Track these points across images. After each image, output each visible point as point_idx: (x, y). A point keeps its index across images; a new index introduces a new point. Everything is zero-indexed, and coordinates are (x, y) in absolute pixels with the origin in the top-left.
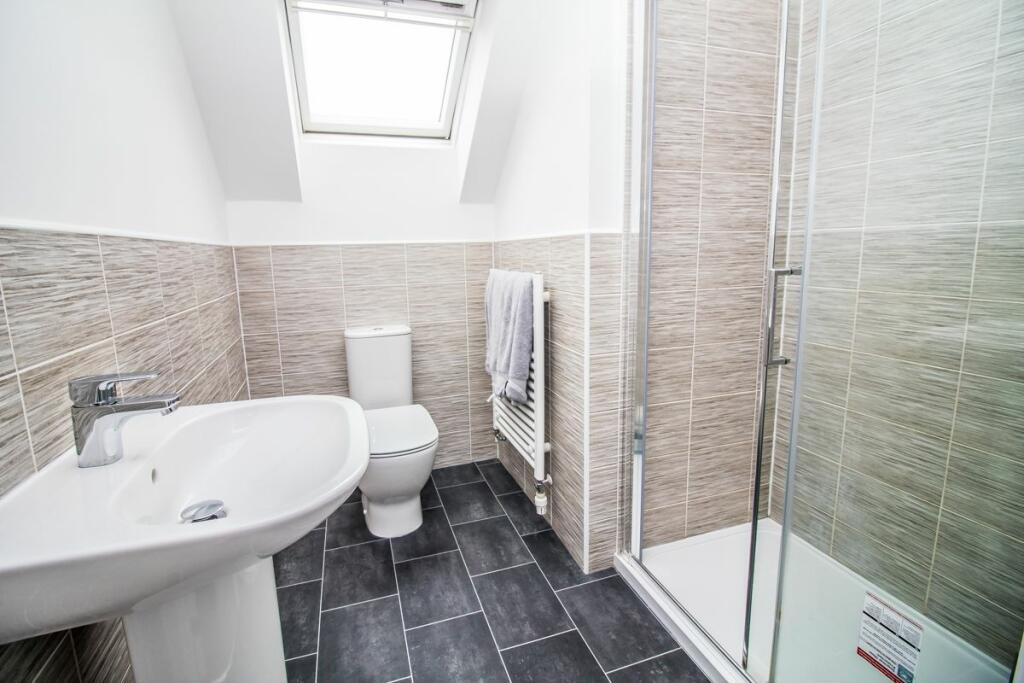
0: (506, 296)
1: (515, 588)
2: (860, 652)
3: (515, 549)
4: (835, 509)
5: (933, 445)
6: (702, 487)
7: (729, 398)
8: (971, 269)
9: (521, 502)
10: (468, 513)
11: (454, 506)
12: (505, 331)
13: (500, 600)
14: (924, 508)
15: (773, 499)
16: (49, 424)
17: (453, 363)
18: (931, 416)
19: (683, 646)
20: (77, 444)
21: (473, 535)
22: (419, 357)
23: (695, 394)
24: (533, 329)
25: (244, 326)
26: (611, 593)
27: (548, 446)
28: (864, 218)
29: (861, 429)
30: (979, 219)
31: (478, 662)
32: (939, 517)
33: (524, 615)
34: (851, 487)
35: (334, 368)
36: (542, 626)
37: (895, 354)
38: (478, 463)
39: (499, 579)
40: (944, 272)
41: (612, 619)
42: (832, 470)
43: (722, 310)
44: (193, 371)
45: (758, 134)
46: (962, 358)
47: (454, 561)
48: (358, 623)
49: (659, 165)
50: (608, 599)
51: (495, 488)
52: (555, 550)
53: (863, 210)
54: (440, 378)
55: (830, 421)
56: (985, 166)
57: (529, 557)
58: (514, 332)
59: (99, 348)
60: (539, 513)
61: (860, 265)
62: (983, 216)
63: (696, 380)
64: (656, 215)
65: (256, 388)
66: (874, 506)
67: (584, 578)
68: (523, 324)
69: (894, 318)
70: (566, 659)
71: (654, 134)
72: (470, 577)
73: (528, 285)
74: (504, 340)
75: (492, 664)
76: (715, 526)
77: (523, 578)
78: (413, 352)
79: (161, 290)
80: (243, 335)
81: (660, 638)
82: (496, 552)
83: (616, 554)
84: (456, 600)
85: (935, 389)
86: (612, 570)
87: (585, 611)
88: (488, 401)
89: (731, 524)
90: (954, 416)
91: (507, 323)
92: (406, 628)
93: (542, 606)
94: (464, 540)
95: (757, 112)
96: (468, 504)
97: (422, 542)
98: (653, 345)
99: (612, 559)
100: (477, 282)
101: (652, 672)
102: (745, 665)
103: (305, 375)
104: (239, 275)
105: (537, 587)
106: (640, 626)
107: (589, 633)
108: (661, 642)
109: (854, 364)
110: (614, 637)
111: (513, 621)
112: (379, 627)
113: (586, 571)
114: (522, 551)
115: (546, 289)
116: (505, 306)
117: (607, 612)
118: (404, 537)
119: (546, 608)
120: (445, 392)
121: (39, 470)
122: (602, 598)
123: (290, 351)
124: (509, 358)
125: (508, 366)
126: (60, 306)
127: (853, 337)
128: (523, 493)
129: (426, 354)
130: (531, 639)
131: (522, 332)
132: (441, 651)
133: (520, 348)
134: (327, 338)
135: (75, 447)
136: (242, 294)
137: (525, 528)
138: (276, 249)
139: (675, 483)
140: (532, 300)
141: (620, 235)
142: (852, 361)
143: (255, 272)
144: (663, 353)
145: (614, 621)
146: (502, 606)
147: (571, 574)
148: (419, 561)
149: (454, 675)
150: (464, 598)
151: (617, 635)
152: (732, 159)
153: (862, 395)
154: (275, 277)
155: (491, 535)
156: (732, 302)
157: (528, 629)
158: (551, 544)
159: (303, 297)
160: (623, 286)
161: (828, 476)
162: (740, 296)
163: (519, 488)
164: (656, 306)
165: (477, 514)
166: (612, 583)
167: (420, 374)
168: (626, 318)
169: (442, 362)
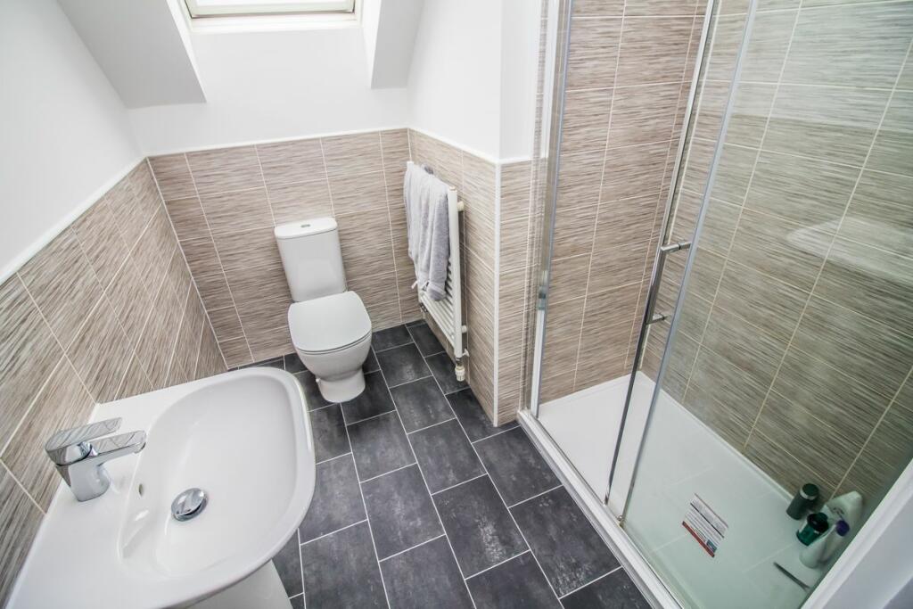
0: (424, 202)
1: (441, 442)
2: (684, 524)
3: (440, 407)
4: (691, 374)
5: (776, 345)
6: (589, 357)
7: (618, 290)
8: (844, 209)
9: (444, 361)
10: (402, 377)
11: (391, 370)
12: (424, 235)
13: (430, 453)
14: (758, 387)
15: (645, 358)
16: (40, 472)
17: (379, 246)
18: (778, 322)
19: (564, 483)
20: (63, 477)
21: (406, 396)
22: (348, 244)
23: (590, 291)
24: (449, 239)
25: (178, 233)
26: (514, 442)
27: (465, 328)
28: (762, 140)
29: (722, 321)
30: (864, 165)
31: (416, 505)
32: (767, 395)
33: (448, 465)
34: (705, 361)
35: (272, 261)
36: (462, 473)
37: (762, 268)
38: (408, 325)
39: (429, 434)
40: (820, 207)
41: (514, 464)
42: (693, 347)
43: (621, 218)
44: (143, 317)
45: (676, 38)
46: (816, 283)
47: (393, 421)
48: (324, 480)
49: (572, 86)
50: (511, 447)
51: (422, 349)
52: (472, 406)
53: (763, 132)
54: (369, 260)
55: (699, 310)
56: (884, 114)
57: (451, 414)
58: (432, 236)
59: (56, 374)
60: (459, 379)
61: (750, 185)
62: (869, 162)
63: (591, 280)
64: (566, 137)
65: (202, 285)
66: (721, 378)
67: (493, 430)
68: (439, 235)
69: (768, 238)
70: (479, 498)
71: (570, 51)
72: (407, 434)
73: (443, 198)
74: (424, 243)
75: (426, 507)
76: (597, 382)
77: (449, 432)
78: (341, 240)
79: (92, 270)
80: (178, 241)
81: (548, 478)
82: (425, 410)
83: (519, 411)
84: (396, 455)
85: (788, 303)
86: (515, 422)
87: (494, 459)
88: (413, 287)
89: (609, 379)
90: (797, 327)
91: (425, 227)
92: (361, 480)
93: (462, 456)
94: (399, 400)
95: (677, 13)
96: (401, 365)
97: (367, 405)
98: (556, 257)
99: (515, 415)
100: (395, 170)
101: (541, 505)
102: (607, 500)
103: (246, 270)
104: (160, 185)
105: (458, 440)
106: (534, 468)
107: (496, 477)
108: (549, 481)
109: (726, 269)
110: (514, 479)
111: (440, 471)
112: (340, 482)
113: (495, 424)
114: (446, 409)
115: (459, 199)
116: (423, 212)
117: (511, 458)
118: (352, 401)
119: (465, 457)
120: (374, 271)
121: (46, 512)
122: (507, 447)
123: (227, 251)
124: (429, 260)
125: (428, 267)
126: (10, 370)
127: (731, 246)
128: (446, 354)
129: (353, 241)
130: (454, 482)
131: (439, 242)
132: (387, 498)
133: (438, 256)
134: (257, 236)
135: (63, 480)
136: (168, 203)
137: (448, 388)
138: (191, 155)
139: (567, 358)
140: (447, 213)
141: (530, 162)
142: (725, 267)
143: (175, 180)
144: (564, 262)
145: (515, 466)
146: (432, 458)
147: (484, 428)
148: (365, 422)
149: (399, 516)
150: (403, 452)
151: (517, 477)
152: (646, 69)
153: (729, 295)
154: (197, 183)
155: (421, 394)
156: (630, 210)
157: (452, 476)
158: (468, 402)
159: (229, 200)
160: (531, 209)
161: (689, 350)
162: (637, 204)
163: (444, 349)
164: (560, 223)
165: (409, 376)
166: (516, 432)
167: (349, 259)
168: (533, 238)
169: (369, 246)
